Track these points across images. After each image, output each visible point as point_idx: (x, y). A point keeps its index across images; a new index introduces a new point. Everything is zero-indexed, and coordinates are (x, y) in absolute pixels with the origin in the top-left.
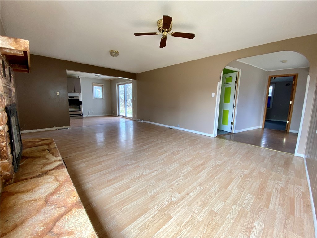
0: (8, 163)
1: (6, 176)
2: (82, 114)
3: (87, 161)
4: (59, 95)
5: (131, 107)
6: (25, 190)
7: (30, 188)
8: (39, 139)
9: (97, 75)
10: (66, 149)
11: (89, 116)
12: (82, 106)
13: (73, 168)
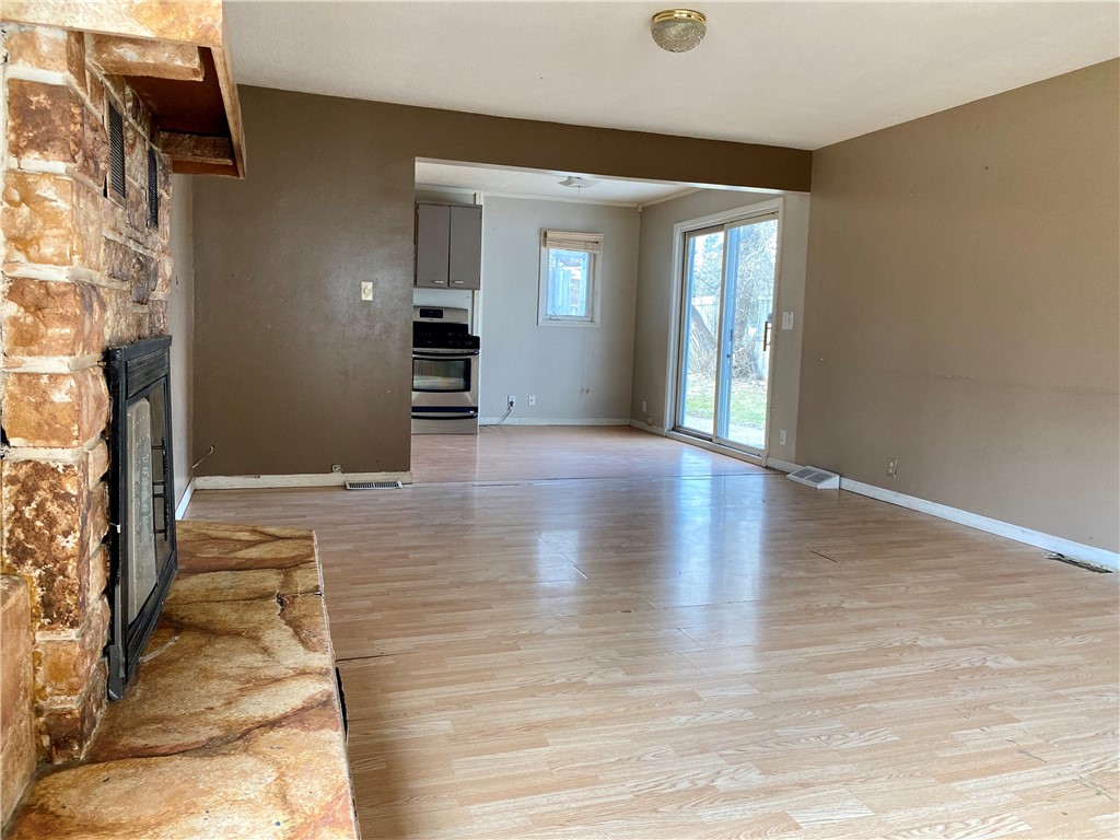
0: (78, 649)
1: (60, 715)
2: (476, 409)
3: (464, 703)
4: (370, 298)
5: (760, 378)
6: (125, 819)
7: (150, 812)
8: (254, 531)
9: (568, 182)
10: (368, 603)
11: (508, 421)
12: (481, 364)
13: (390, 731)
